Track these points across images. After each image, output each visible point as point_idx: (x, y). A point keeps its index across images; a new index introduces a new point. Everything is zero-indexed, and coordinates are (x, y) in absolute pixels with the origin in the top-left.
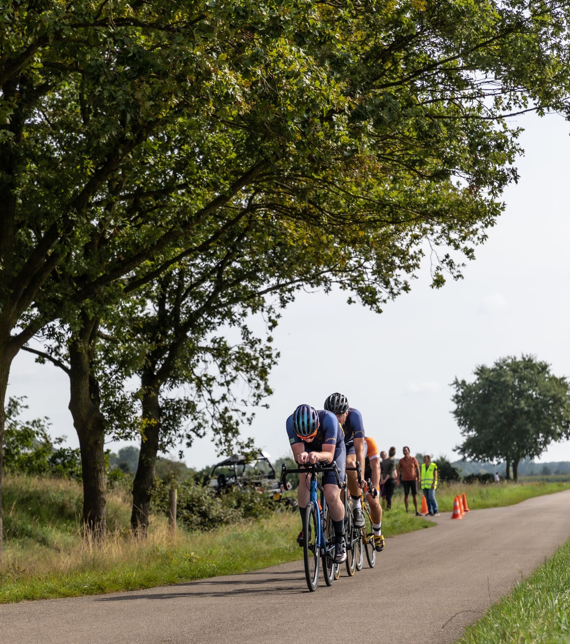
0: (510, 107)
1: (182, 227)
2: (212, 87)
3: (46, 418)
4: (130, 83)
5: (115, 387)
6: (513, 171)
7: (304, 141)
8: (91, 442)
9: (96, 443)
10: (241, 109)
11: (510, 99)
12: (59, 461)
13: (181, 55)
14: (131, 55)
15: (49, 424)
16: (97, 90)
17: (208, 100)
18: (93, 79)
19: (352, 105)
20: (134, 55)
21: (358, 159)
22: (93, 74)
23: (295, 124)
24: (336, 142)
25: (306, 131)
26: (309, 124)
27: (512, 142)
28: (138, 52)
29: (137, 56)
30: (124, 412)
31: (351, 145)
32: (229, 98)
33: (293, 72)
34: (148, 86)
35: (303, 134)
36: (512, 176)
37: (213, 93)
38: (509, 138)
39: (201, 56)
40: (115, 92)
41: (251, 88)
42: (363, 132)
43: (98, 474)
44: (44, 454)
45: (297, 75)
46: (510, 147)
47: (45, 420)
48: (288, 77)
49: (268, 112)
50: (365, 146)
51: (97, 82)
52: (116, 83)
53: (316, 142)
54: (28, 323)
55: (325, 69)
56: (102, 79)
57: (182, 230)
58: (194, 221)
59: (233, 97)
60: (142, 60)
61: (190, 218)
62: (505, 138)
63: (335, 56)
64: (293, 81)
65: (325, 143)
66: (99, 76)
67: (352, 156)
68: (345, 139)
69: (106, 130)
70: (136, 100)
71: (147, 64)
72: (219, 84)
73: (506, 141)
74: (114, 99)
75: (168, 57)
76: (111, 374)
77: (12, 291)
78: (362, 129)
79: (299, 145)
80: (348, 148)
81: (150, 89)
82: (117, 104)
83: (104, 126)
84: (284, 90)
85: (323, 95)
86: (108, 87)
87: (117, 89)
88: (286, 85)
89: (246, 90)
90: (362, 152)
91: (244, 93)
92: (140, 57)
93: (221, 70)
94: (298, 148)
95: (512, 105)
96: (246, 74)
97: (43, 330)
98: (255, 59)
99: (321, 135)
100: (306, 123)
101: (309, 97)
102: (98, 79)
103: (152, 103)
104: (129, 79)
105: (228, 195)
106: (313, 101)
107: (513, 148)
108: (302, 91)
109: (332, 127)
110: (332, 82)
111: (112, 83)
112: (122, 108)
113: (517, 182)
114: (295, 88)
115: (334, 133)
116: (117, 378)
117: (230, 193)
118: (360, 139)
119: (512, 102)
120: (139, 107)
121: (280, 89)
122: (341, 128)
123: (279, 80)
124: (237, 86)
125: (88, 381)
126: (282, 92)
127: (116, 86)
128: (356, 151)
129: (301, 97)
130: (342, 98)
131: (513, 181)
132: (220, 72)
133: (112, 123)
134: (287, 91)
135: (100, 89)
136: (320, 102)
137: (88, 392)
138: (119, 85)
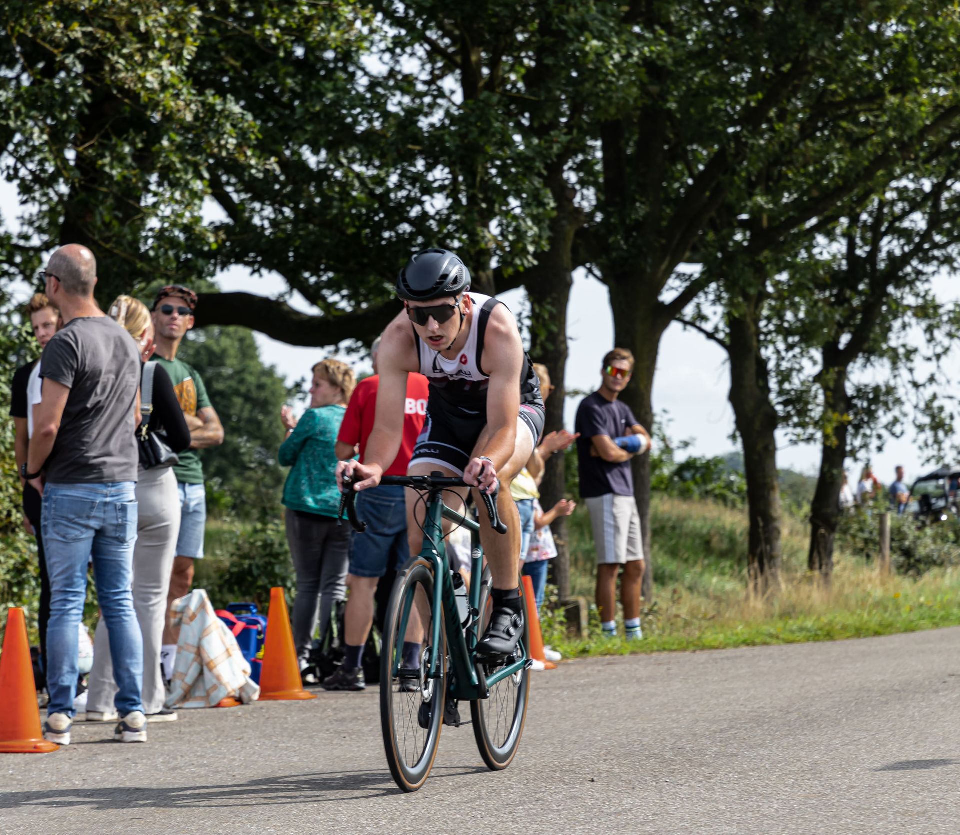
5: (791, 370)
8: (760, 447)
9: (766, 448)
12: (688, 475)
30: (808, 403)
43: (769, 494)
54: (687, 284)
77: (664, 241)
83: (814, 35)
97: (706, 293)
112: (839, 11)
116: (794, 356)
137: (755, 378)
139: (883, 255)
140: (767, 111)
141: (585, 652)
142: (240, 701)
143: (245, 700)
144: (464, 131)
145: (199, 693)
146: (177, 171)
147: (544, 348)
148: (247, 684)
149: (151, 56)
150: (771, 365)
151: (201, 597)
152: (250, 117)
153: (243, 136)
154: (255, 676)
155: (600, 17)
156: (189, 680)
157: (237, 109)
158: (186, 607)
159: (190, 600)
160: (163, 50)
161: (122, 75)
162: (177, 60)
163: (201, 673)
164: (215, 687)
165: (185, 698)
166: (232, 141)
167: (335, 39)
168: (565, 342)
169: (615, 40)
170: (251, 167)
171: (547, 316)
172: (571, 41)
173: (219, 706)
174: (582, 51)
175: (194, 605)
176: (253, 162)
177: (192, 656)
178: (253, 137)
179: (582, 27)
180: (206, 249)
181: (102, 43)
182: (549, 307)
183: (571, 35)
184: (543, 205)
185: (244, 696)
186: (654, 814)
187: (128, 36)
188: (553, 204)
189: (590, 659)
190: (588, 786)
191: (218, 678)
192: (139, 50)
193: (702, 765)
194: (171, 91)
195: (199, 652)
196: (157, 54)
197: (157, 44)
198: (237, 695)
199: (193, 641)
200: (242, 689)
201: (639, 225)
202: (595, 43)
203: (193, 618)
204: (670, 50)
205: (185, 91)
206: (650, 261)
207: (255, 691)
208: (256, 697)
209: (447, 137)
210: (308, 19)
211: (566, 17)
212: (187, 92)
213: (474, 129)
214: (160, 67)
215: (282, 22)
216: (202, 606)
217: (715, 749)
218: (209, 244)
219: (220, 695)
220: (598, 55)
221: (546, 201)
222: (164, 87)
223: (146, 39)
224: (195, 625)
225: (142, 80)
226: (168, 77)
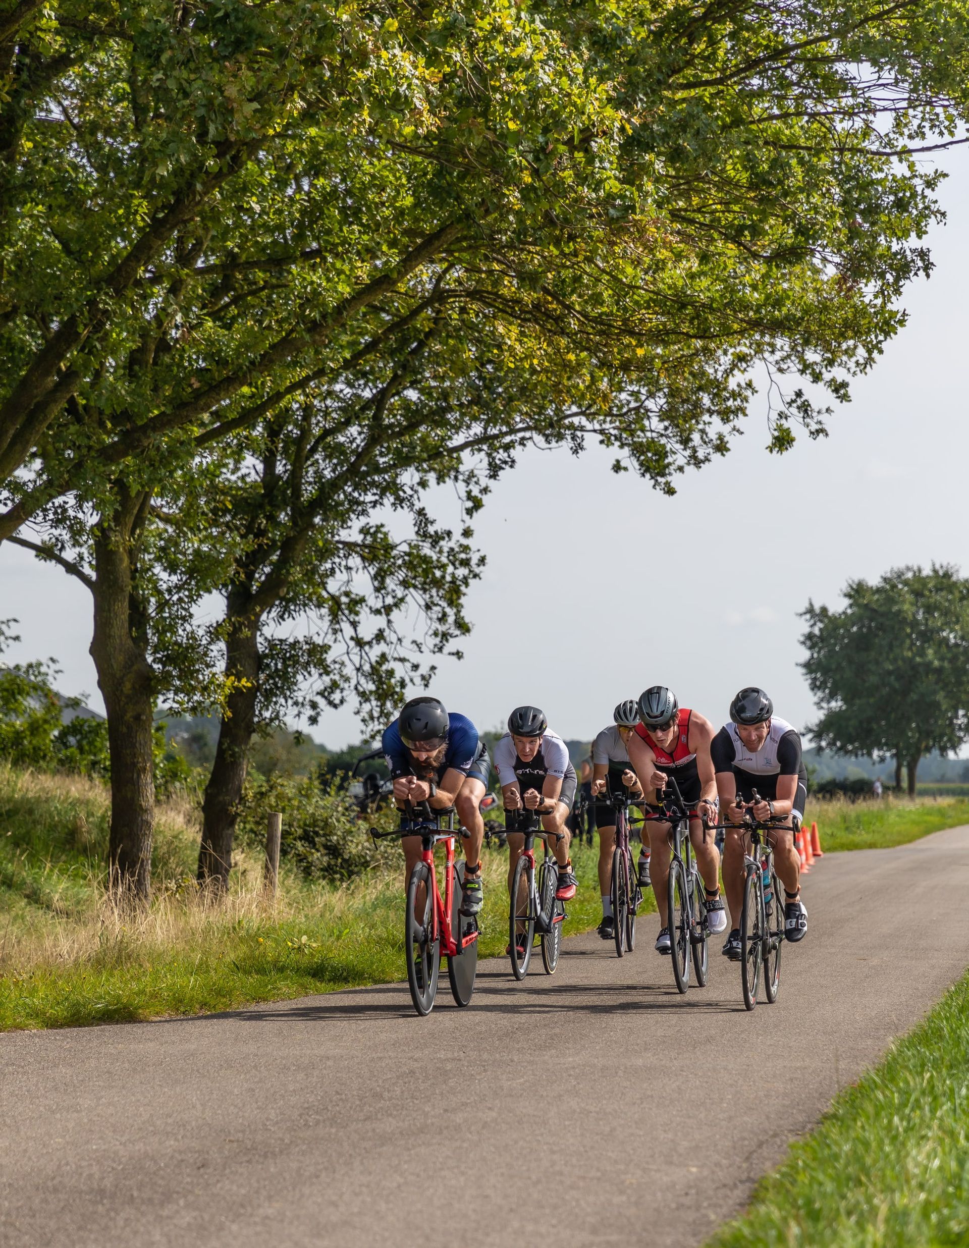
0: (923, 134)
1: (309, 330)
2: (368, 81)
3: (52, 660)
4: (216, 66)
5: (176, 617)
6: (923, 254)
7: (536, 185)
8: (129, 716)
9: (137, 718)
10: (418, 124)
11: (923, 119)
12: (72, 740)
13: (312, 18)
14: (220, 14)
15: (57, 672)
16: (155, 78)
17: (360, 106)
18: (150, 56)
19: (628, 127)
20: (227, 15)
21: (636, 223)
22: (148, 47)
23: (522, 154)
24: (596, 190)
25: (542, 167)
26: (547, 155)
27: (924, 197)
28: (234, 9)
29: (233, 19)
31: (623, 197)
32: (399, 103)
33: (520, 59)
34: (250, 74)
35: (536, 173)
36: (920, 264)
37: (369, 92)
38: (919, 189)
39: (348, 23)
40: (189, 82)
41: (441, 87)
42: (647, 173)
43: (139, 776)
44: (46, 726)
45: (528, 65)
46: (921, 206)
47: (50, 663)
48: (510, 69)
49: (470, 132)
50: (650, 200)
51: (155, 64)
52: (192, 65)
53: (558, 190)
55: (580, 56)
56: (164, 58)
57: (307, 337)
58: (330, 321)
59: (408, 101)
60: (240, 26)
61: (324, 316)
62: (912, 188)
63: (601, 30)
64: (519, 75)
65: (576, 192)
66: (160, 51)
67: (624, 217)
68: (612, 185)
69: (169, 151)
70: (228, 99)
71: (250, 32)
72: (381, 76)
73: (914, 195)
74: (186, 95)
75: (288, 22)
76: (169, 591)
78: (646, 169)
79: (527, 193)
80: (618, 202)
81: (254, 79)
82: (191, 105)
83: (165, 144)
84: (502, 93)
85: (575, 105)
86: (176, 73)
87: (192, 76)
88: (506, 83)
89: (431, 88)
90: (643, 211)
91: (428, 92)
92: (238, 19)
93: (386, 49)
94: (525, 198)
95: (926, 130)
96: (433, 59)
97: (45, 510)
98: (450, 32)
99: (568, 176)
100: (542, 154)
101: (547, 106)
102: (158, 58)
103: (256, 105)
104: (215, 60)
105: (395, 275)
106: (555, 115)
107: (926, 208)
108: (535, 94)
109: (590, 161)
110: (593, 80)
111: (185, 63)
112: (202, 111)
113: (928, 276)
114: (523, 88)
115: (593, 172)
116: (180, 600)
117: (399, 272)
118: (640, 188)
119: (927, 124)
120: (231, 111)
121: (495, 89)
122: (607, 165)
123: (494, 73)
124: (415, 81)
125: (126, 604)
126: (498, 96)
127: (191, 71)
128: (633, 208)
129: (534, 106)
130: (609, 111)
131: (921, 273)
132: (384, 54)
133: (181, 141)
134: (509, 94)
135: (160, 75)
136: (569, 117)
137: (126, 625)
138: (197, 70)
139: (310, 476)
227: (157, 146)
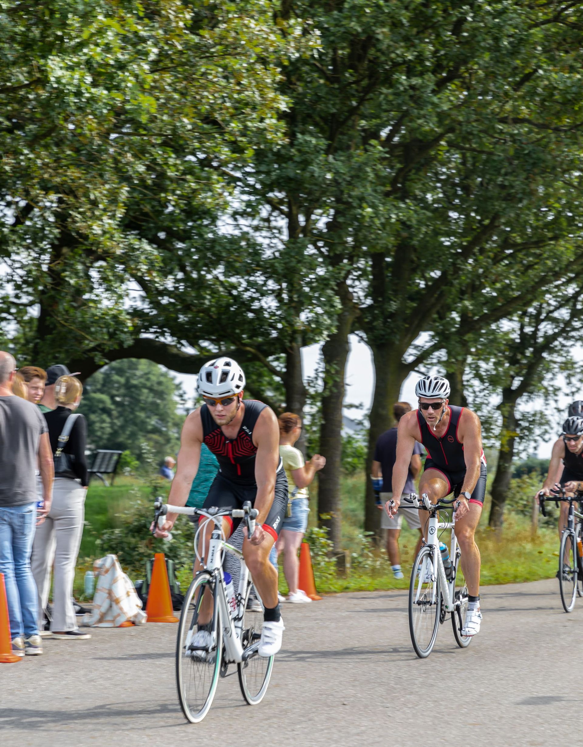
5: (482, 403)
14: (526, 152)
20: (530, 152)
30: (491, 424)
40: (514, 181)
51: (499, 174)
56: (503, 171)
66: (501, 168)
71: (539, 159)
74: (512, 187)
77: (407, 326)
83: (504, 209)
86: (507, 177)
104: (525, 171)
112: (520, 196)
116: (485, 395)
138: (516, 176)
139: (541, 334)
140: (473, 248)
141: (347, 588)
142: (133, 623)
143: (137, 623)
144: (287, 260)
145: (109, 618)
146: (110, 281)
147: (331, 391)
148: (139, 614)
149: (97, 213)
150: (470, 400)
151: (113, 560)
152: (156, 252)
153: (151, 264)
154: (144, 609)
155: (374, 194)
156: (103, 609)
157: (148, 247)
158: (103, 565)
159: (105, 561)
160: (105, 210)
161: (78, 224)
162: (113, 217)
163: (111, 606)
164: (119, 615)
165: (101, 620)
166: (144, 268)
167: (210, 203)
168: (343, 386)
169: (381, 208)
170: (156, 282)
171: (333, 372)
172: (355, 208)
173: (121, 626)
174: (361, 214)
175: (108, 564)
176: (157, 280)
177: (106, 595)
178: (156, 264)
179: (362, 199)
180: (126, 330)
181: (68, 204)
182: (335, 366)
183: (355, 204)
184: (333, 306)
185: (137, 620)
186: (380, 736)
187: (83, 199)
188: (340, 306)
189: (350, 594)
190: (341, 708)
191: (121, 609)
192: (89, 209)
193: (411, 693)
194: (108, 236)
195: (110, 593)
196: (102, 212)
197: (101, 206)
198: (132, 619)
199: (106, 586)
200: (136, 616)
201: (392, 315)
202: (369, 210)
203: (107, 571)
204: (415, 216)
205: (116, 235)
206: (398, 337)
207: (143, 617)
208: (144, 621)
209: (277, 264)
210: (194, 191)
211: (353, 193)
212: (117, 236)
213: (293, 259)
214: (102, 220)
215: (178, 192)
216: (113, 565)
217: (421, 680)
218: (127, 327)
219: (122, 620)
220: (371, 217)
221: (335, 304)
222: (104, 233)
223: (94, 203)
224: (108, 576)
225: (90, 227)
226: (107, 226)
227: (501, 209)
